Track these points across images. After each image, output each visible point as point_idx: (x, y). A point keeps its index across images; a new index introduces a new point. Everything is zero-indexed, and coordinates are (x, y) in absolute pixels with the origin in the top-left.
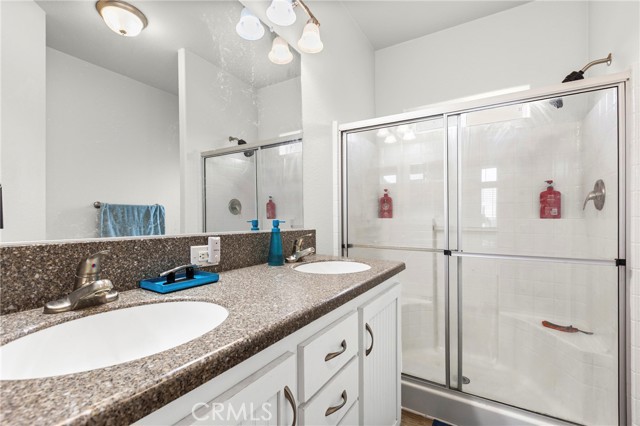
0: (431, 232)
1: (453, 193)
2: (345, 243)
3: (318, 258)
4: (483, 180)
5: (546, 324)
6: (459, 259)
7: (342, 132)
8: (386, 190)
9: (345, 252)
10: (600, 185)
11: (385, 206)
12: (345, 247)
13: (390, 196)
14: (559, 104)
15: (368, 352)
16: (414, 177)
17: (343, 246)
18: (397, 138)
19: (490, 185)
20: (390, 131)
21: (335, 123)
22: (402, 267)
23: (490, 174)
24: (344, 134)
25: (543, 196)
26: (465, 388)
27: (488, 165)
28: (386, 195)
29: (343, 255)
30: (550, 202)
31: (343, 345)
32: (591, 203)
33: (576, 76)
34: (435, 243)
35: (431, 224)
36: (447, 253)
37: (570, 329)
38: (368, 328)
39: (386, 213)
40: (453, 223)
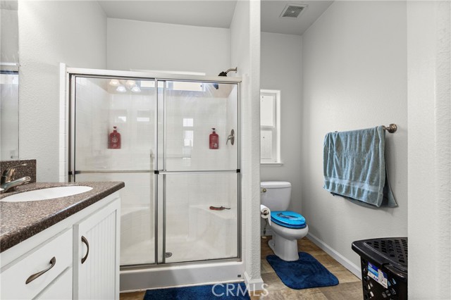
0: (149, 158)
1: (160, 132)
2: (72, 170)
3: (37, 186)
4: (184, 125)
5: (212, 208)
6: (164, 176)
7: (70, 75)
8: (115, 128)
9: (72, 178)
10: (233, 132)
11: (114, 140)
12: (72, 174)
13: (118, 132)
14: (217, 87)
15: (83, 260)
16: (140, 119)
17: (70, 173)
18: (126, 88)
19: (189, 128)
20: (120, 83)
21: (62, 66)
22: (122, 185)
23: (189, 122)
24: (73, 77)
25: (211, 136)
26: (167, 260)
27: (188, 116)
28: (115, 131)
29: (70, 181)
30: (214, 140)
31: (52, 262)
32: (230, 141)
33: (223, 74)
34: (152, 166)
35: (149, 153)
36: (157, 172)
37: (221, 208)
38: (84, 240)
39: (115, 145)
40: (161, 152)
